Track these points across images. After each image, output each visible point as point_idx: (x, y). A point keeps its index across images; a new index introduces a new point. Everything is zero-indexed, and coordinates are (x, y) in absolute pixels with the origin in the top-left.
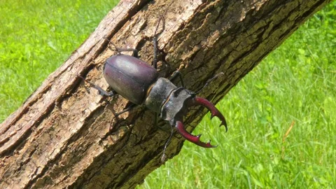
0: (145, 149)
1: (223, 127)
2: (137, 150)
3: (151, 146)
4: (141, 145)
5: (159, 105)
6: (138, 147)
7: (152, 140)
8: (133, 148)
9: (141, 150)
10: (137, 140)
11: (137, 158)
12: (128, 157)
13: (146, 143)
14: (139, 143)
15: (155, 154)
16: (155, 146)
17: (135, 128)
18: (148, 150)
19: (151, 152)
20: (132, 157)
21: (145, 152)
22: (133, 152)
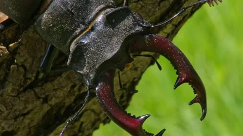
0: (46, 100)
1: (198, 105)
2: (26, 102)
3: (60, 93)
4: (37, 90)
5: (67, 35)
6: (30, 94)
7: (62, 79)
8: (18, 96)
9: (38, 103)
10: (26, 79)
11: (27, 121)
12: (5, 119)
13: (49, 86)
14: (32, 87)
15: (70, 111)
16: (70, 93)
17: (23, 51)
18: (53, 102)
19: (59, 106)
20: (16, 118)
21: (46, 107)
22: (19, 106)
